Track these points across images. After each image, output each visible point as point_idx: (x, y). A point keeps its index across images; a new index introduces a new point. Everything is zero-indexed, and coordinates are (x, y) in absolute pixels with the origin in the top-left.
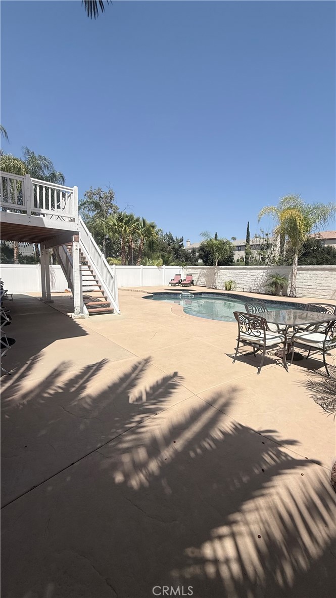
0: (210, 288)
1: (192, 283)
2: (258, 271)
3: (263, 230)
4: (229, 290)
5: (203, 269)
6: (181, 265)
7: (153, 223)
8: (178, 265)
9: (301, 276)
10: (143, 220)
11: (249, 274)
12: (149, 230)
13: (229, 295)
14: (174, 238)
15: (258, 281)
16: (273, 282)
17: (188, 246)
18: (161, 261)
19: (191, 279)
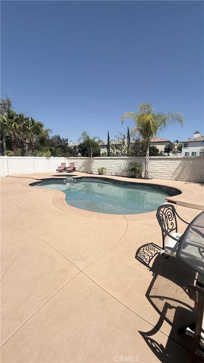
0: (87, 173)
1: (74, 170)
2: (121, 161)
3: (121, 133)
4: (101, 175)
5: (82, 159)
6: (66, 156)
7: (40, 122)
8: (63, 157)
9: (151, 164)
10: (32, 119)
11: (115, 162)
12: (37, 128)
13: (102, 178)
14: (61, 138)
15: (122, 167)
16: (133, 169)
17: (71, 144)
18: (49, 153)
19: (73, 167)
